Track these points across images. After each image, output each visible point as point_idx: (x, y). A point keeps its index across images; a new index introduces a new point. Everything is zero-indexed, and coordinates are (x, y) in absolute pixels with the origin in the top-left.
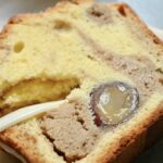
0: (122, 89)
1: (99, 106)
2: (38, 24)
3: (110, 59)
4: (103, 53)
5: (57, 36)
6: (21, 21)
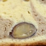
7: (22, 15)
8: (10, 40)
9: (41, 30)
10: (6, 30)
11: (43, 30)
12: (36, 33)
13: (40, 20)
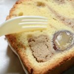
0: (68, 34)
1: (56, 41)
2: (29, 4)
3: (63, 20)
4: (60, 17)
5: (38, 9)
6: (21, 2)
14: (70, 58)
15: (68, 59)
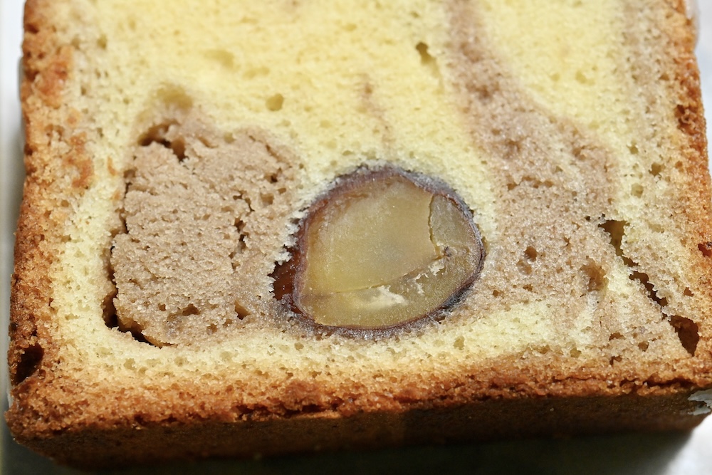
7: (369, 90)
8: (285, 349)
9: (520, 254)
10: (243, 246)
11: (531, 254)
12: (476, 277)
13: (511, 144)
14: (335, 405)
15: (314, 408)
